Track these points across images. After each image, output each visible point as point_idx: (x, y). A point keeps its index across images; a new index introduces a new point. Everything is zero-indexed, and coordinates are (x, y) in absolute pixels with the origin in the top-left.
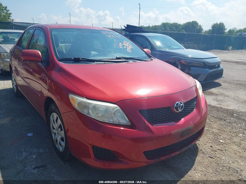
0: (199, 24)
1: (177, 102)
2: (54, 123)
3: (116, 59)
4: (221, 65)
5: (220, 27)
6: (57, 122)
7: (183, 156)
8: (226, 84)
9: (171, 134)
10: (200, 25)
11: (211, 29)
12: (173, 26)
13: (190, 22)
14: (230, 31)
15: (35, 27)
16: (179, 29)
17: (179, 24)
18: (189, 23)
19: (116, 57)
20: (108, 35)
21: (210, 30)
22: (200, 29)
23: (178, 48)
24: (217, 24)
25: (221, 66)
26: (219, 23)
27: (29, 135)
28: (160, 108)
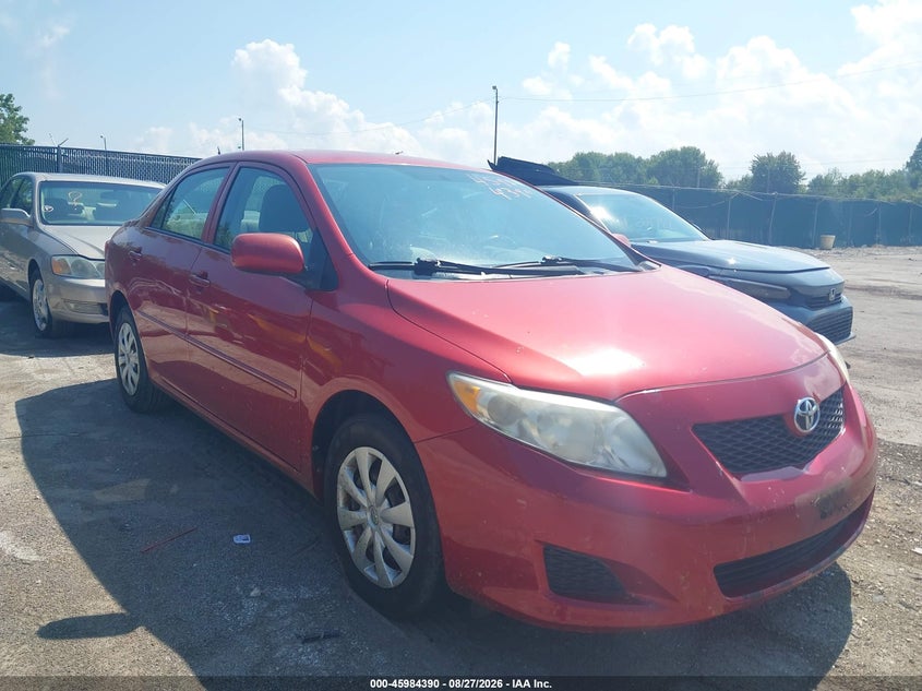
0: (708, 158)
1: (800, 402)
2: (361, 487)
3: (543, 265)
4: (843, 297)
5: (781, 169)
6: (374, 481)
7: (812, 602)
8: (861, 362)
9: (794, 505)
10: (711, 163)
11: (751, 174)
12: (616, 165)
13: (676, 152)
14: (819, 183)
15: (238, 161)
16: (639, 175)
17: (636, 157)
18: (671, 155)
19: (544, 259)
20: (495, 187)
21: (745, 179)
22: (713, 176)
23: (682, 236)
24: (770, 158)
25: (847, 300)
26: (776, 154)
27: (238, 539)
28: (753, 419)
